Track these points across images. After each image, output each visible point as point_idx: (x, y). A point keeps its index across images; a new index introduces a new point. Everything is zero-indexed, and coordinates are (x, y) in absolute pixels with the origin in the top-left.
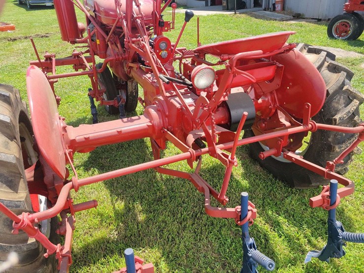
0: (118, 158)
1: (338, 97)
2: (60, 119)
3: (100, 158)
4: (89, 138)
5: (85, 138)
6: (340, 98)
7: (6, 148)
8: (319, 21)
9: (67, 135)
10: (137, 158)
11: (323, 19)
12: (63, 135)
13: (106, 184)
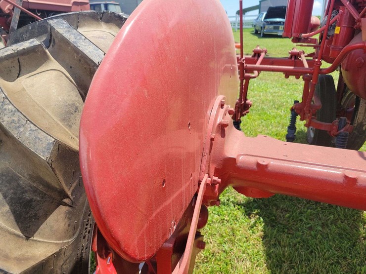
0: (304, 220)
2: (222, 106)
3: (275, 205)
4: (266, 166)
5: (258, 165)
9: (223, 144)
10: (339, 234)
12: (212, 139)
13: (269, 256)
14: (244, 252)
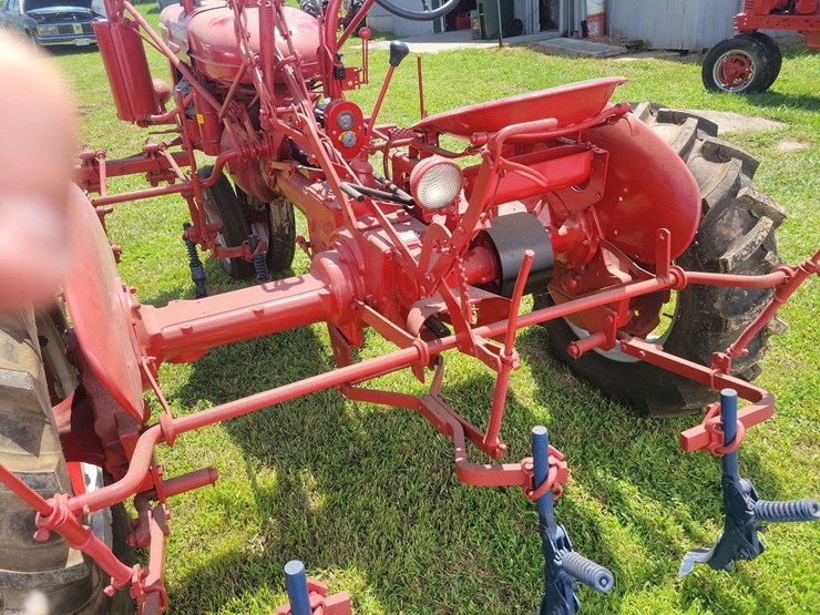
0: (257, 374)
1: (729, 214)
2: (125, 290)
3: (216, 376)
4: (191, 328)
5: (183, 330)
6: (733, 215)
7: (9, 359)
8: (683, 54)
9: (143, 325)
10: (300, 373)
11: (691, 49)
12: (134, 325)
13: (232, 433)
14: (201, 446)
